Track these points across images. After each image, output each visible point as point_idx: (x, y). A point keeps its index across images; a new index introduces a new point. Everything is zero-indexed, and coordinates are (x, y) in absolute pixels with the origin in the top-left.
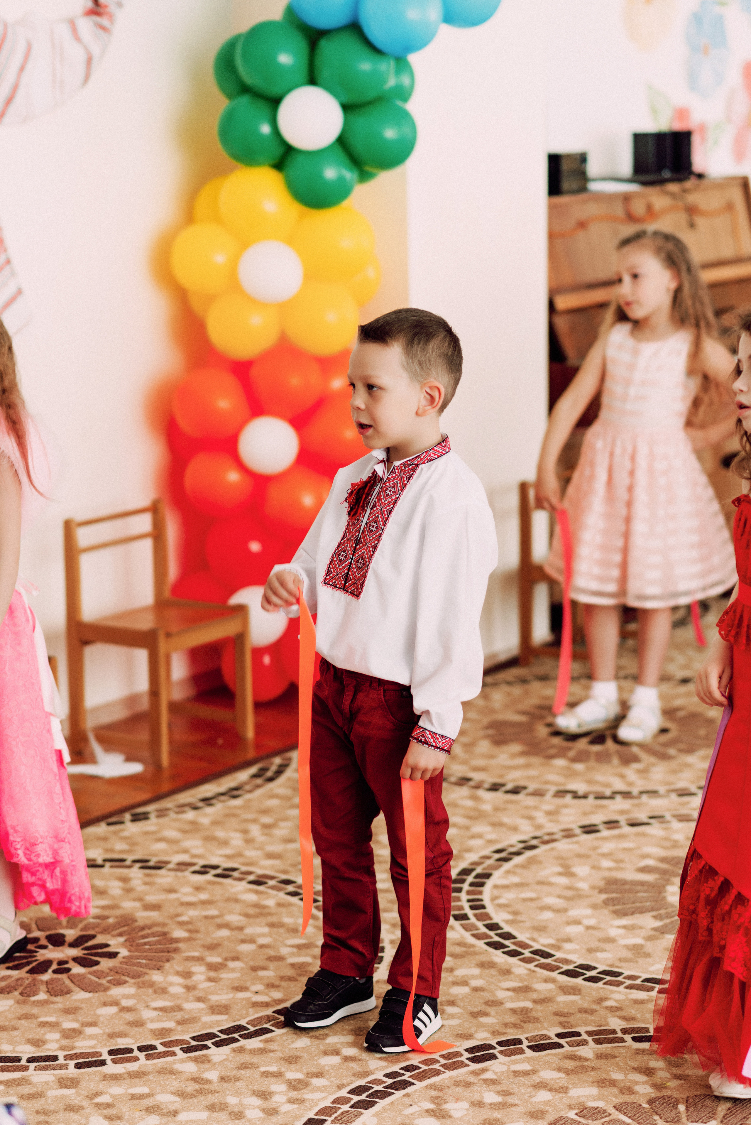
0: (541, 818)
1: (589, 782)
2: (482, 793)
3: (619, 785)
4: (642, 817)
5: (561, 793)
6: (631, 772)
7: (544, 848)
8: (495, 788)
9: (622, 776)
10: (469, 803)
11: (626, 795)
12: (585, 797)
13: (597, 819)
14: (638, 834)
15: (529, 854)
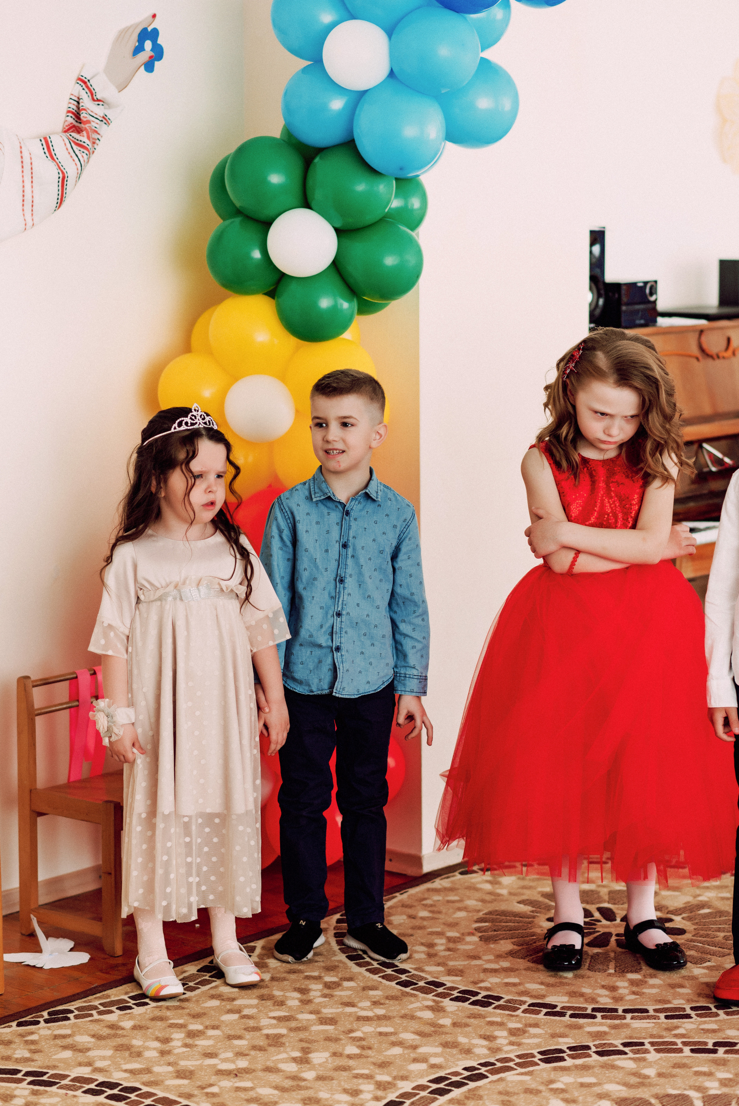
0: (502, 1036)
1: (572, 994)
2: (446, 1002)
3: (605, 1001)
4: (618, 1043)
5: (535, 1007)
6: (623, 985)
7: (492, 1078)
8: (464, 996)
9: (613, 989)
10: (428, 1015)
11: (609, 1012)
12: (562, 1014)
13: (563, 1043)
14: (604, 1066)
15: (472, 1085)
